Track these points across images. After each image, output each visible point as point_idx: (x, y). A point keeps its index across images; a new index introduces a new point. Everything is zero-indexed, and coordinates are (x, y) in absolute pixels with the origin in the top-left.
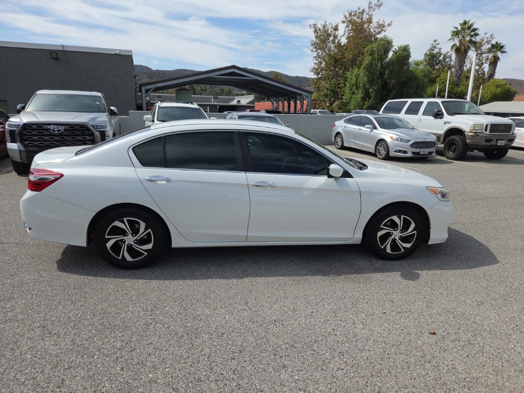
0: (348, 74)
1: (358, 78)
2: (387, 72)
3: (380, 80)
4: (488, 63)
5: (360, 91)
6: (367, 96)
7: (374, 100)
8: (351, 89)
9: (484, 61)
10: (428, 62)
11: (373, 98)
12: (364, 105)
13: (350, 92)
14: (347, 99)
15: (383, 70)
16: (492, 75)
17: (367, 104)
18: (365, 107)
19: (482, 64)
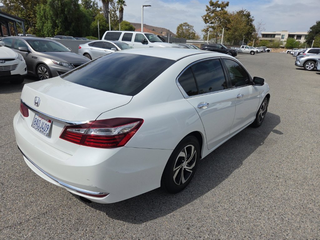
0: (37, 8)
1: (45, 12)
2: (66, 10)
3: (62, 15)
4: (118, 10)
5: (49, 21)
6: (55, 25)
7: (61, 28)
8: (41, 19)
9: (116, 9)
10: (85, 5)
11: (60, 27)
12: (55, 32)
13: (41, 22)
14: (39, 27)
15: (63, 8)
16: (121, 18)
17: (56, 31)
18: (56, 33)
19: (116, 11)
